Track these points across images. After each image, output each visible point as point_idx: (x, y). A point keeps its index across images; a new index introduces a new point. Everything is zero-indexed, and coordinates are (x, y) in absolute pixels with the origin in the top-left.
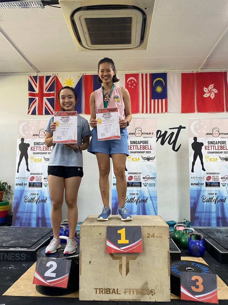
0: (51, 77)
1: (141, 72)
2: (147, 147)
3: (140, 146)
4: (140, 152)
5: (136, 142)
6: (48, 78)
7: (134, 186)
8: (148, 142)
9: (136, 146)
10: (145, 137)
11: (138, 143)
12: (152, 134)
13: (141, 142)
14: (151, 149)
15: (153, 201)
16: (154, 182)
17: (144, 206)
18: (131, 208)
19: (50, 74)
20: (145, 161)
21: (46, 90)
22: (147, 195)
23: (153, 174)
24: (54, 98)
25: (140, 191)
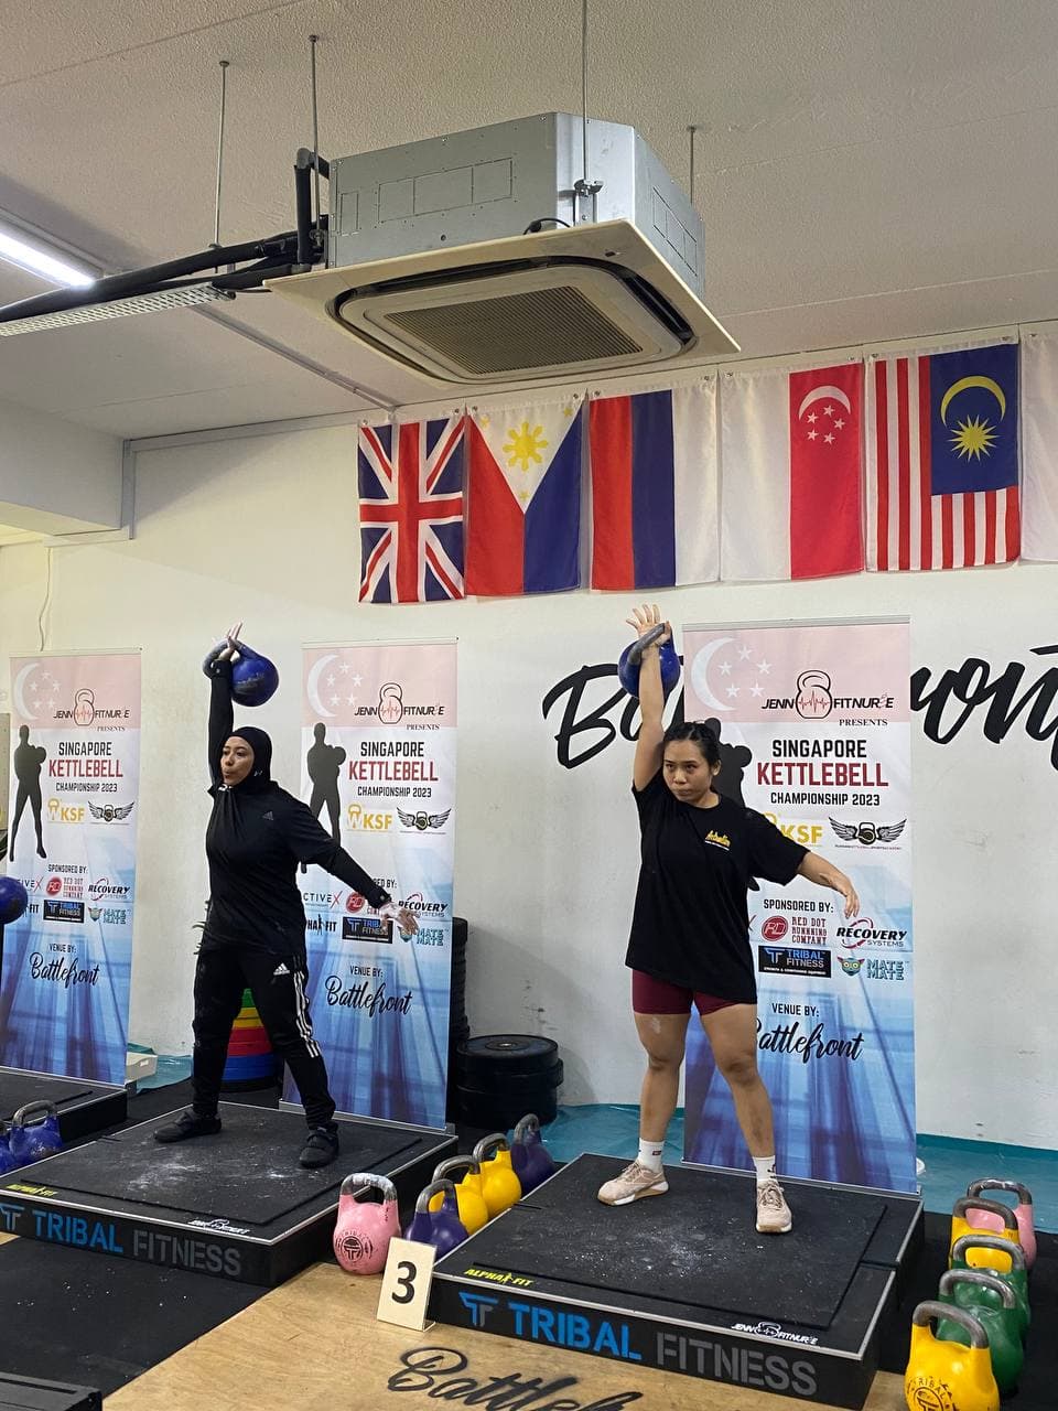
0: (448, 427)
1: (873, 356)
2: (857, 775)
3: (825, 765)
4: (821, 799)
5: (805, 745)
6: (435, 429)
7: (790, 966)
8: (862, 745)
9: (802, 766)
10: (848, 723)
11: (814, 752)
12: (883, 703)
13: (828, 746)
14: (879, 784)
15: (888, 1054)
16: (897, 957)
17: (842, 1074)
18: (780, 1077)
19: (444, 413)
20: (849, 843)
21: (428, 489)
22: (858, 1019)
23: (889, 912)
24: (460, 523)
25: (823, 998)
